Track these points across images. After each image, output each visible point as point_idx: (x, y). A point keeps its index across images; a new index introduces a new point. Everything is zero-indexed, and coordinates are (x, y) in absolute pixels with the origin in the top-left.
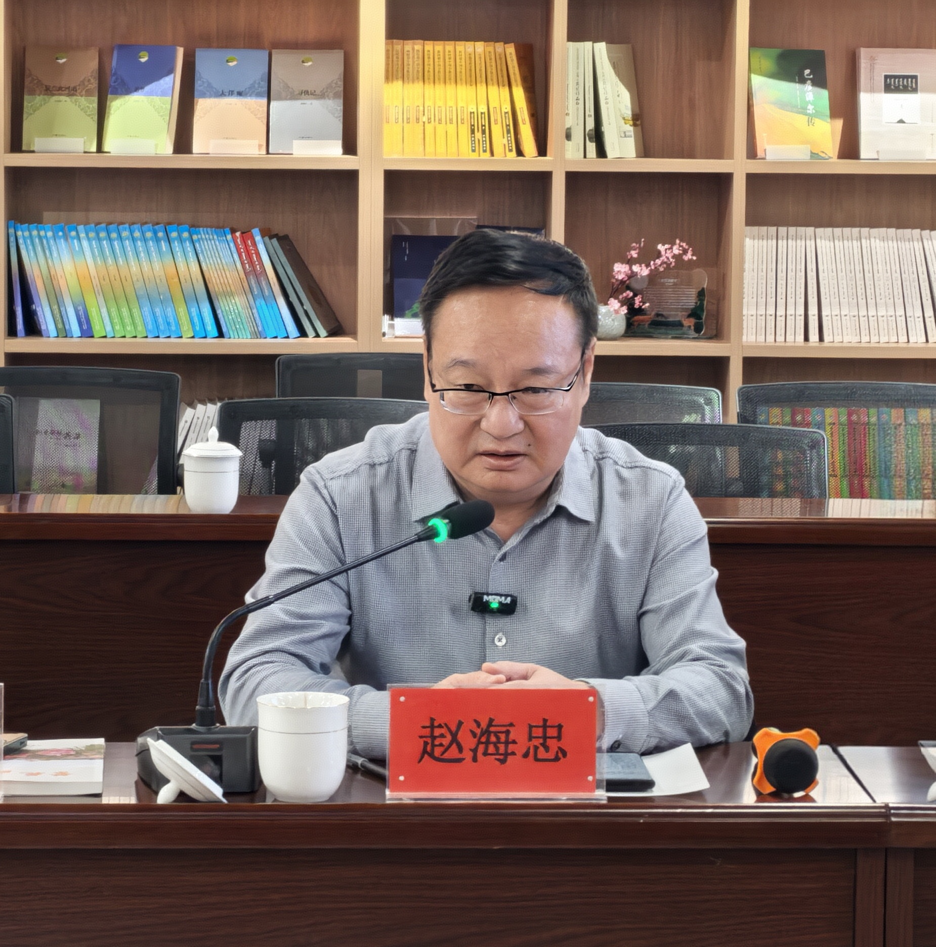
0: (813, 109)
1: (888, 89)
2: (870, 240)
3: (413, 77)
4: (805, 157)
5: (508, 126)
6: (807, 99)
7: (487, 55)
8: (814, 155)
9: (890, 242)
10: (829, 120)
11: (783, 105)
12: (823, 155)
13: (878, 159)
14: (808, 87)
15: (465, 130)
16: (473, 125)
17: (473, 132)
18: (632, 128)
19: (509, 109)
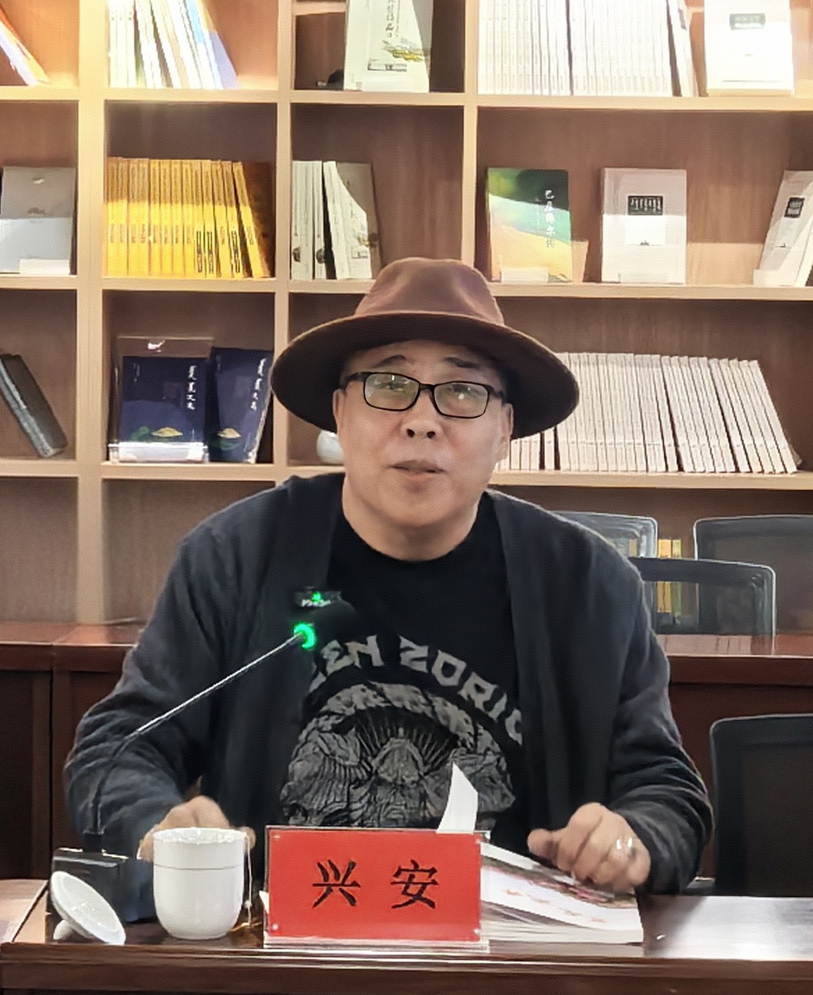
0: (554, 230)
1: (632, 210)
2: (607, 365)
3: (138, 197)
4: (543, 279)
5: (235, 246)
6: (547, 220)
7: (214, 173)
8: (552, 278)
9: (629, 368)
10: (570, 242)
11: (521, 227)
12: (563, 278)
13: (619, 283)
14: (549, 208)
15: (191, 250)
16: (199, 246)
17: (199, 252)
18: (368, 249)
19: (236, 229)
